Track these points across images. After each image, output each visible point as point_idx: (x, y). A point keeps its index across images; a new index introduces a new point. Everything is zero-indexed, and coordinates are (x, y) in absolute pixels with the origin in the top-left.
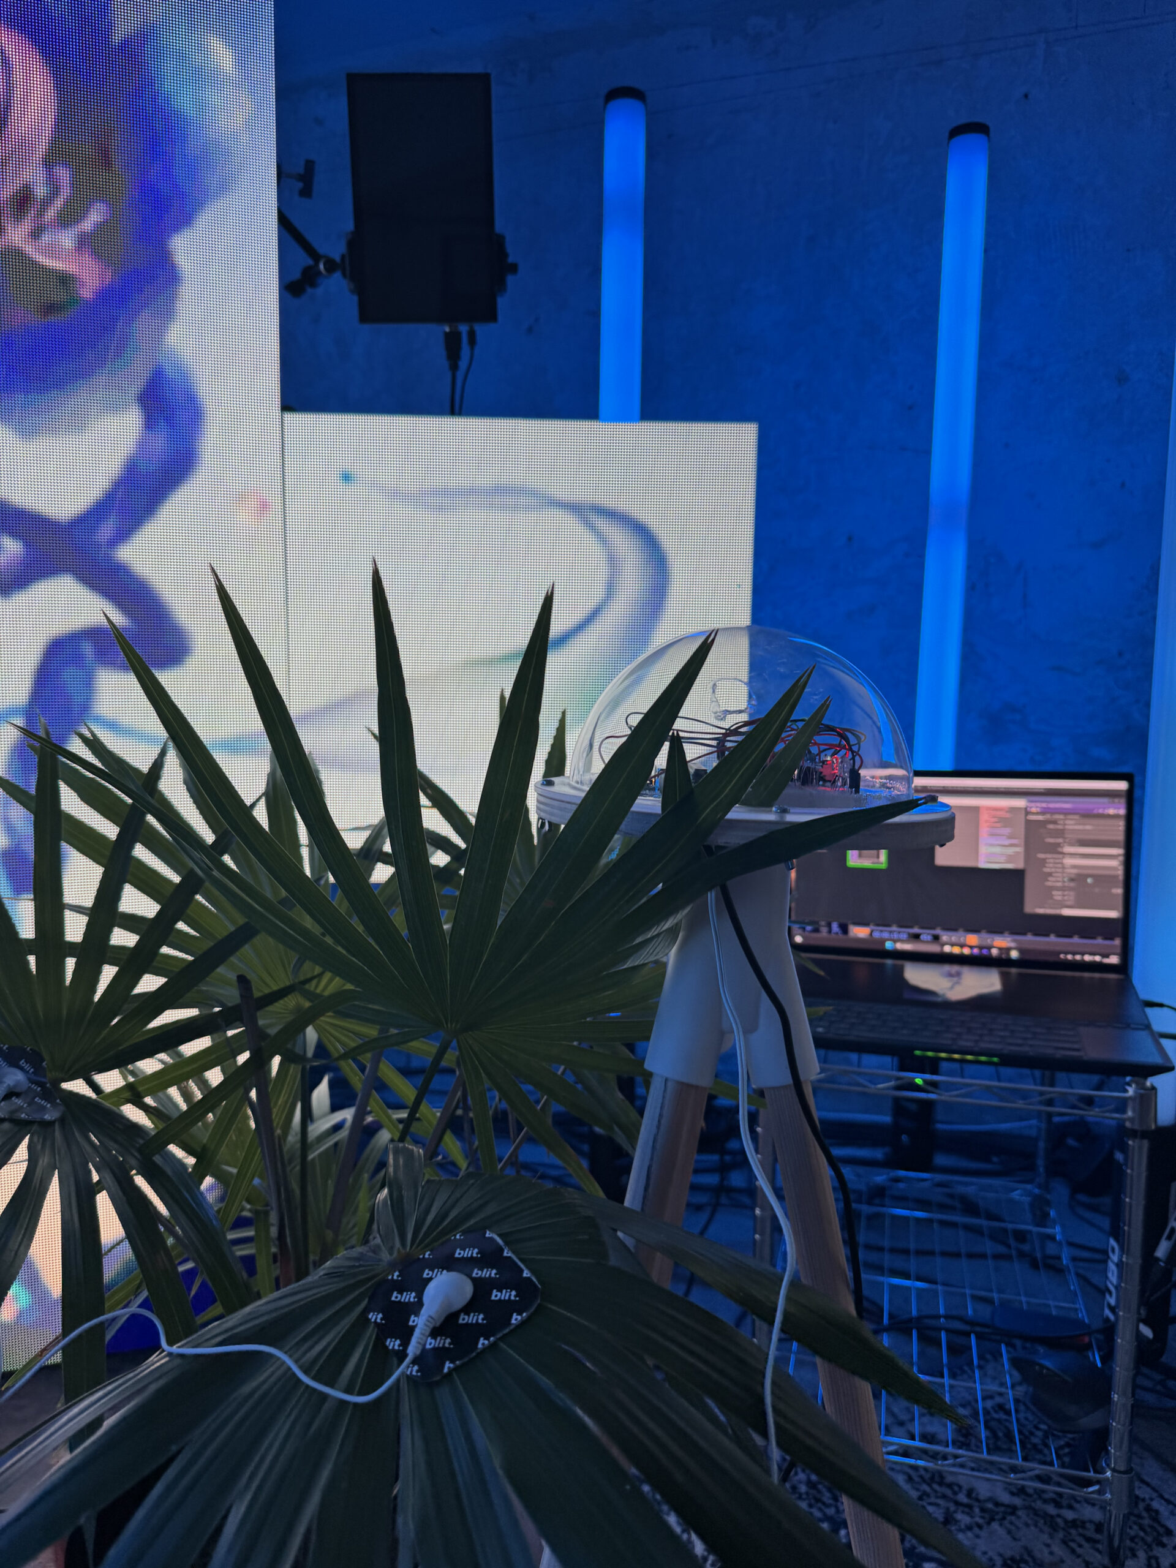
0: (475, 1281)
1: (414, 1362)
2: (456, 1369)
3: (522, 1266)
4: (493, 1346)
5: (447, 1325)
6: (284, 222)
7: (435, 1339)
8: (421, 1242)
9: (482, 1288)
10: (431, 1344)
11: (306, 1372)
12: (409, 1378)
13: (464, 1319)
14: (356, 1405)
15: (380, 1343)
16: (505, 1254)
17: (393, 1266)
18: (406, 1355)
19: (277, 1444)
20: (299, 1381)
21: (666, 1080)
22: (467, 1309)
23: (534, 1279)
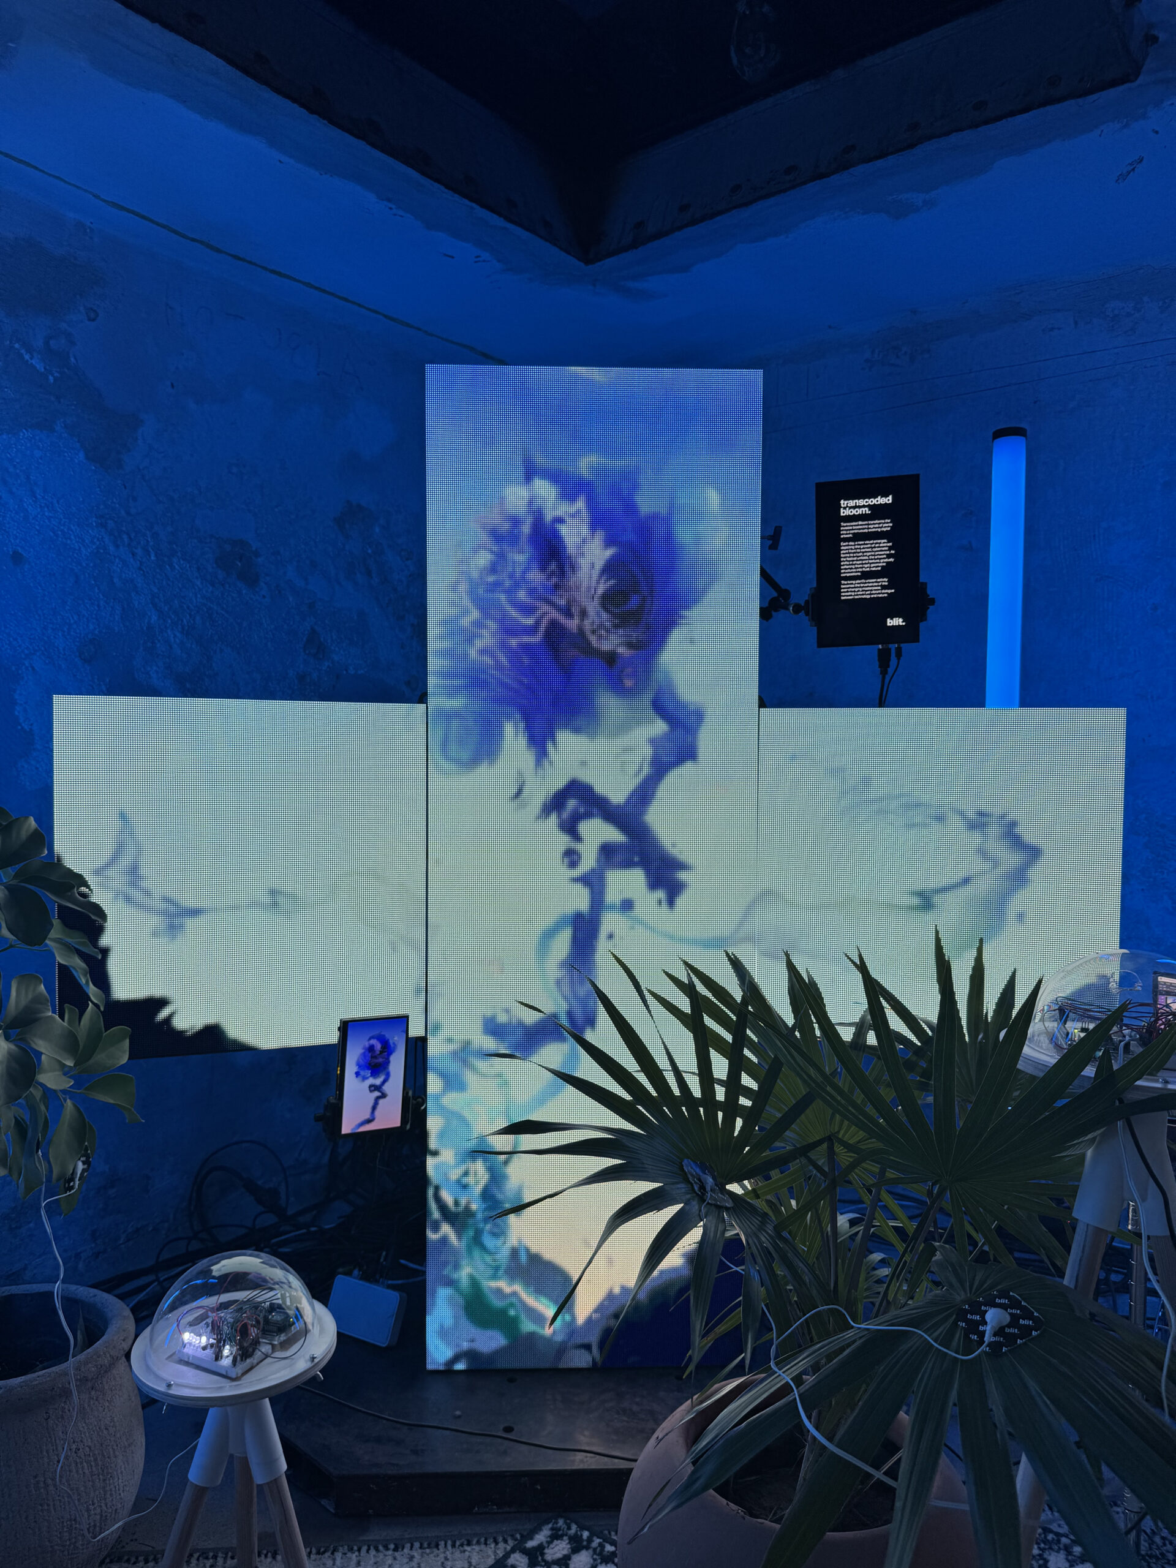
0: (1011, 1314)
1: (988, 1345)
2: (1009, 1351)
3: (1034, 1311)
4: (1025, 1343)
5: (999, 1331)
6: (764, 573)
7: (995, 1337)
8: (975, 1293)
9: (1015, 1319)
10: (993, 1339)
11: (935, 1341)
12: (985, 1352)
13: (1007, 1330)
14: (962, 1360)
15: (967, 1336)
16: (1023, 1303)
17: (964, 1302)
18: (984, 1342)
19: (929, 1370)
20: (932, 1345)
21: (1088, 1225)
22: (1009, 1326)
23: (1040, 1317)
